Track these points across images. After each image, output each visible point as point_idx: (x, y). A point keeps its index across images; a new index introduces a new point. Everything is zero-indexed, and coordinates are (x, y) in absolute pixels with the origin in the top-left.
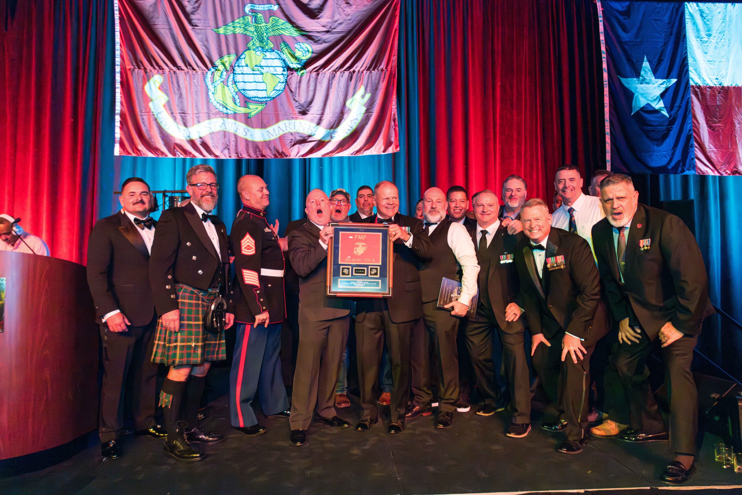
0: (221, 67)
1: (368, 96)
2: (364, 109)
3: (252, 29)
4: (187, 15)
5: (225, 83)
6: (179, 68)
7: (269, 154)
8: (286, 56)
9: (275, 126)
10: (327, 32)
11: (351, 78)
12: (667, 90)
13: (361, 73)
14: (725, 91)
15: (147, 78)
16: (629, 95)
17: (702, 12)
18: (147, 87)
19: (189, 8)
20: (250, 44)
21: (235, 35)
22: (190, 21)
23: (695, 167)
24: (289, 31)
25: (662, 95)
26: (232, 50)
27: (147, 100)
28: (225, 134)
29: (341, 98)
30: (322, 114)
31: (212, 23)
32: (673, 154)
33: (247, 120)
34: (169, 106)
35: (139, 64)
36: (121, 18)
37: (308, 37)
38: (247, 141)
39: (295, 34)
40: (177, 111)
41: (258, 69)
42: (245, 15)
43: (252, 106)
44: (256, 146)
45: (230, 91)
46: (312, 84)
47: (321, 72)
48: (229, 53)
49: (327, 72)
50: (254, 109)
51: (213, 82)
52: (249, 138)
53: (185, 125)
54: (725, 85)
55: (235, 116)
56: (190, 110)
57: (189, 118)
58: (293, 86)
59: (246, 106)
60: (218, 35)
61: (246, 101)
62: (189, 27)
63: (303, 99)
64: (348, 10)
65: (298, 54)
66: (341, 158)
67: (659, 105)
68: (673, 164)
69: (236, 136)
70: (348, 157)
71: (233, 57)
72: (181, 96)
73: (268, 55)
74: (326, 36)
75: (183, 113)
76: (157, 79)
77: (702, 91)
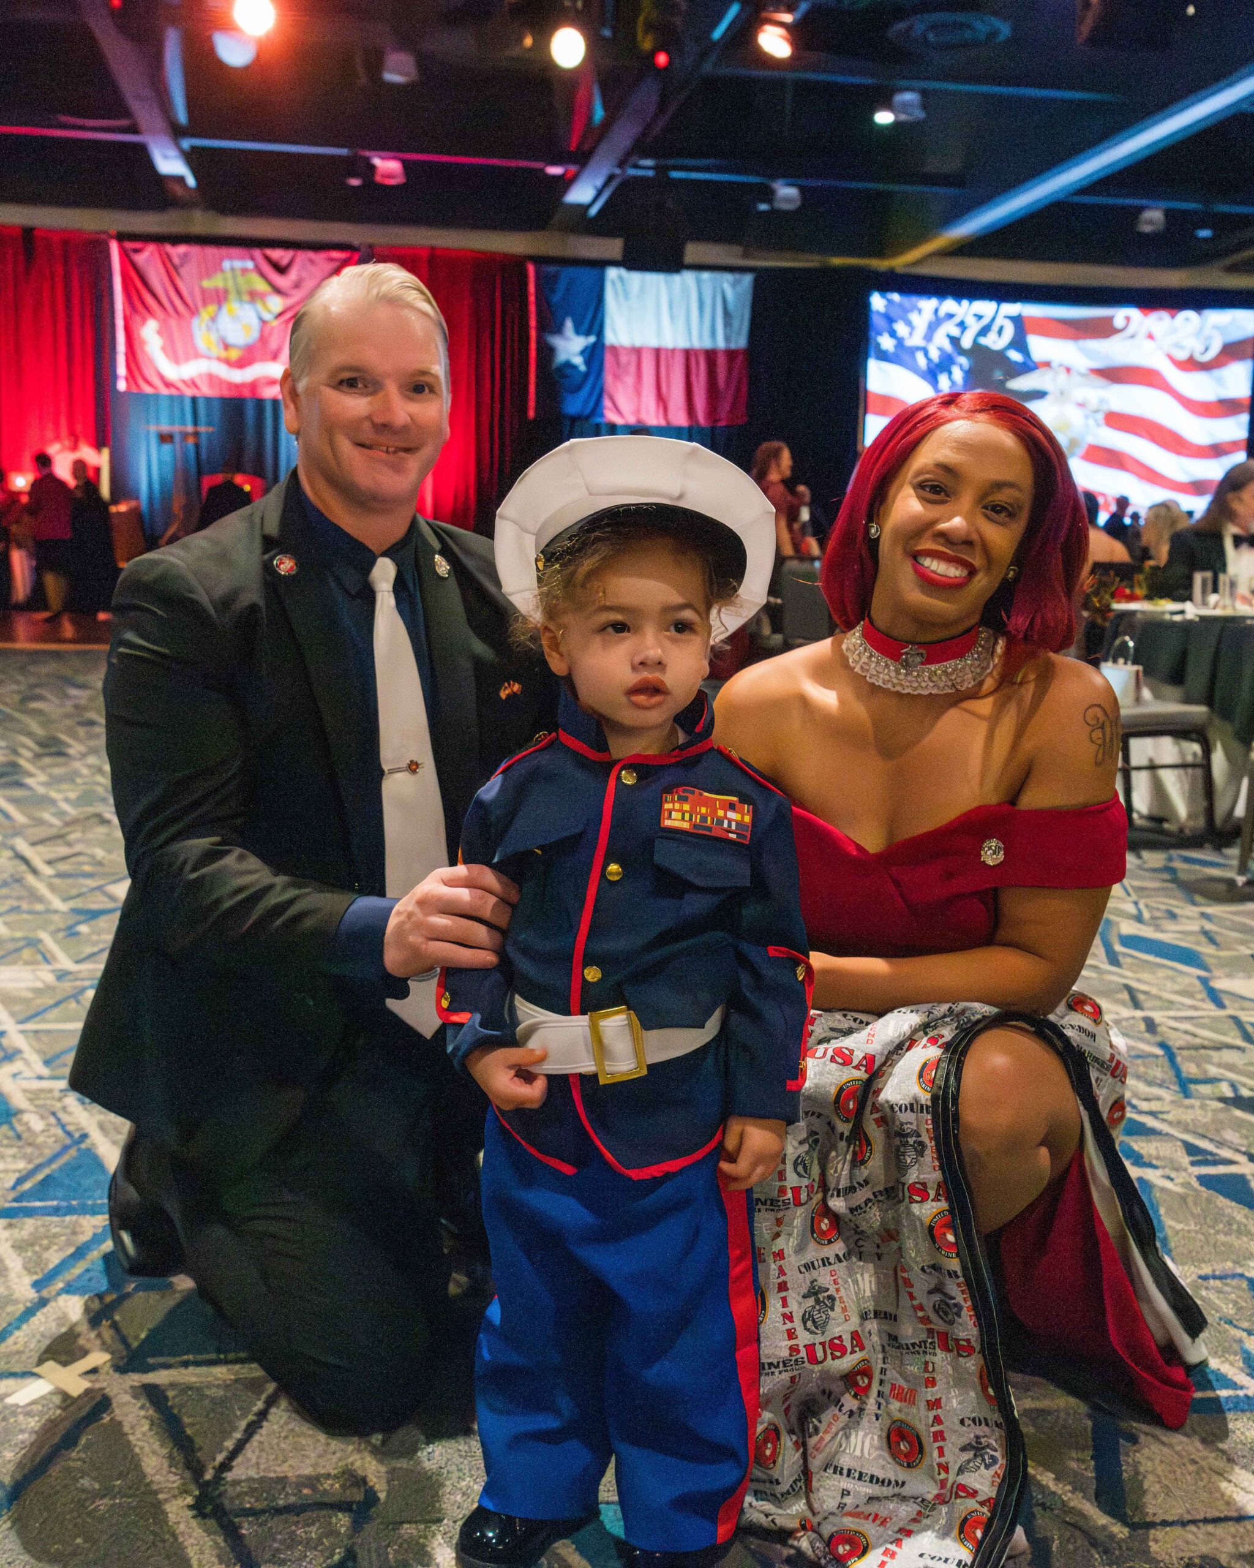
0: (205, 316)
3: (231, 284)
4: (176, 268)
5: (209, 329)
6: (170, 316)
7: (247, 394)
8: (260, 308)
9: (252, 369)
12: (586, 347)
14: (638, 352)
15: (144, 323)
16: (552, 351)
17: (621, 278)
18: (144, 331)
19: (176, 261)
20: (230, 296)
21: (217, 291)
22: (178, 274)
23: (602, 415)
24: (261, 285)
25: (582, 353)
26: (214, 300)
27: (143, 343)
28: (211, 374)
31: (197, 277)
32: (587, 404)
33: (228, 363)
34: (164, 349)
35: (136, 310)
36: (121, 272)
37: (278, 291)
38: (228, 381)
39: (268, 289)
40: (170, 353)
41: (235, 318)
43: (232, 351)
44: (237, 386)
45: (214, 337)
46: (282, 333)
50: (234, 355)
51: (199, 328)
52: (230, 379)
53: (177, 366)
54: (638, 343)
56: (180, 351)
57: (179, 357)
58: (266, 335)
59: (227, 352)
60: (202, 288)
61: (227, 347)
62: (177, 281)
65: (270, 306)
67: (578, 361)
69: (219, 376)
71: (215, 307)
72: (173, 340)
73: (245, 307)
74: (293, 292)
75: (175, 353)
77: (614, 350)
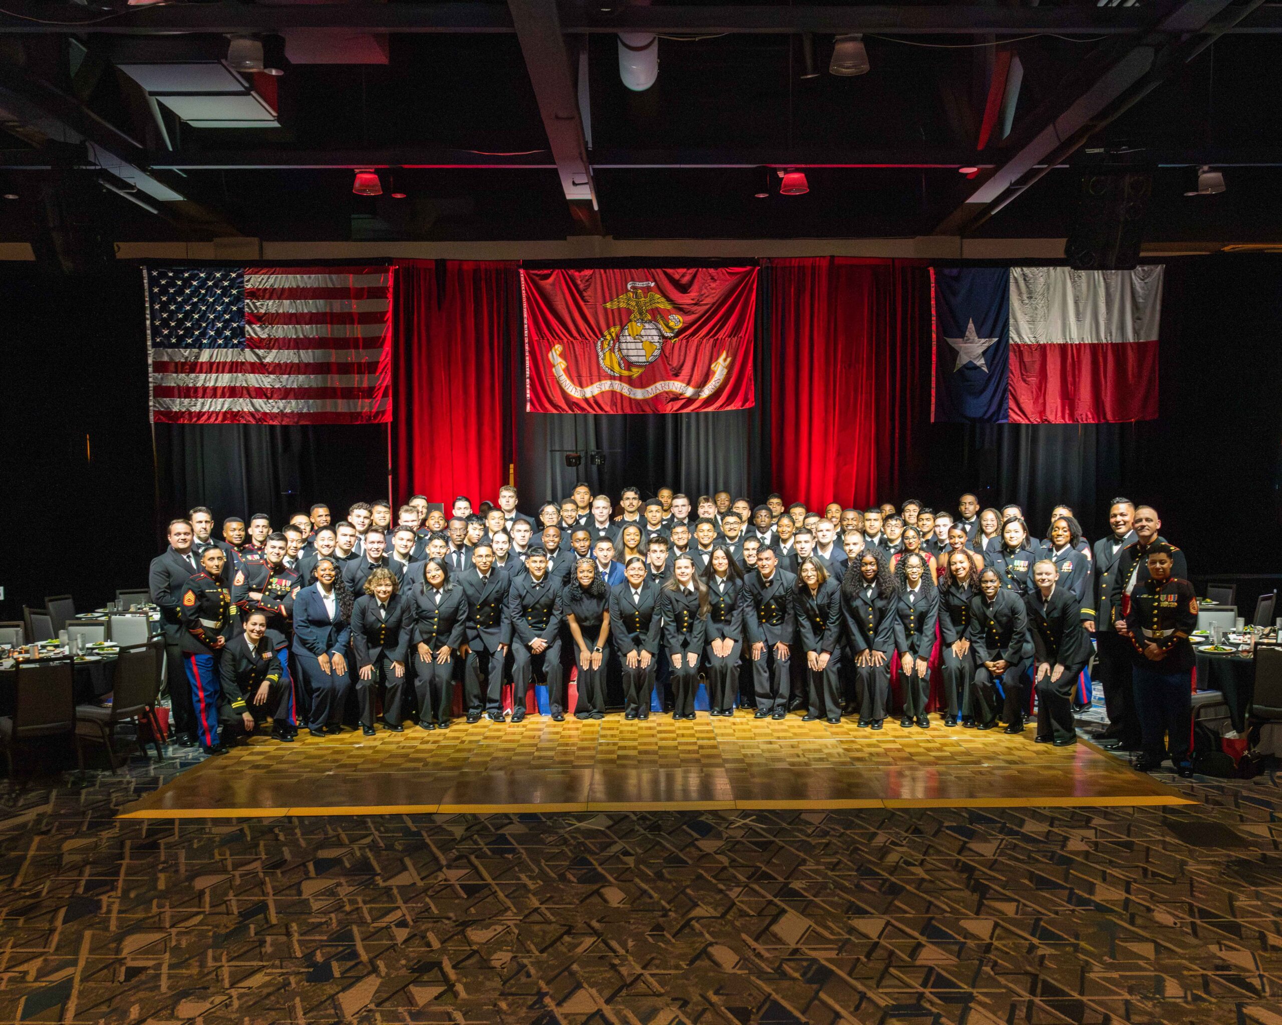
0: (608, 337)
1: (729, 360)
2: (725, 371)
3: (634, 304)
4: (580, 293)
5: (612, 350)
6: (575, 338)
7: (649, 411)
8: (662, 326)
9: (653, 387)
10: (695, 304)
11: (714, 345)
12: (989, 348)
13: (723, 340)
14: (1043, 349)
15: (550, 348)
16: (954, 353)
17: (1025, 276)
18: (550, 355)
19: (582, 287)
20: (632, 316)
21: (619, 309)
22: (582, 298)
23: (1007, 416)
24: (664, 305)
25: (984, 353)
26: (617, 321)
27: (552, 366)
28: (613, 393)
29: (707, 362)
30: (691, 376)
31: (600, 299)
32: (990, 406)
33: (630, 381)
34: (567, 371)
35: (542, 335)
36: (528, 298)
37: (680, 309)
38: (630, 399)
39: (669, 307)
40: (575, 374)
41: (638, 338)
42: (627, 291)
43: (634, 370)
44: (637, 402)
45: (616, 357)
46: (683, 349)
47: (691, 339)
48: (614, 325)
49: (695, 340)
50: (636, 372)
51: (602, 349)
52: (632, 396)
53: (582, 386)
54: (1043, 341)
55: (621, 378)
56: (584, 372)
57: (583, 379)
58: (667, 352)
59: (629, 369)
60: (606, 309)
61: (629, 365)
62: (582, 303)
63: (675, 364)
64: (713, 285)
65: (671, 324)
66: (706, 413)
67: (981, 362)
68: (988, 415)
69: (622, 395)
70: (713, 413)
71: (618, 328)
72: (577, 361)
73: (647, 326)
74: (696, 308)
75: (579, 376)
76: (558, 348)
77: (1020, 349)
